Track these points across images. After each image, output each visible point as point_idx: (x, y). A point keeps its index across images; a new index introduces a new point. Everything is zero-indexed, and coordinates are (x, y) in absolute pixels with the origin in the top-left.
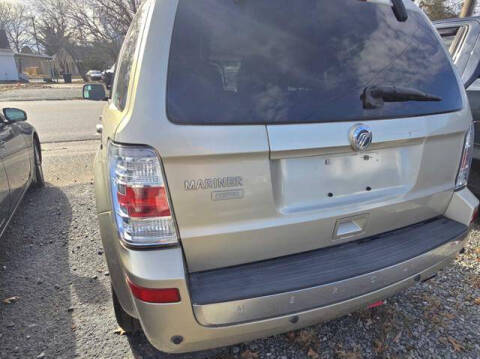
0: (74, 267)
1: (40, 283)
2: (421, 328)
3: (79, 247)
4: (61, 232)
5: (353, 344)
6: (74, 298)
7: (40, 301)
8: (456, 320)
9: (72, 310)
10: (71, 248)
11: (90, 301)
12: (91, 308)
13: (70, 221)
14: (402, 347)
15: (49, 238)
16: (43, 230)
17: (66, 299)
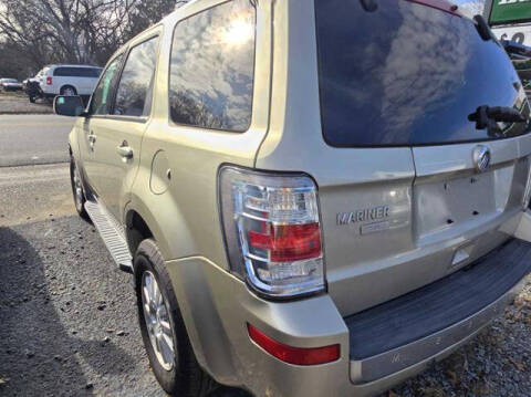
0: (73, 330)
1: (30, 356)
2: (482, 352)
3: (68, 304)
4: (35, 286)
5: (429, 379)
6: (88, 370)
7: (39, 380)
8: (507, 339)
9: (91, 386)
10: (57, 305)
11: (111, 371)
12: (116, 380)
13: (42, 269)
14: (474, 375)
15: (21, 295)
16: (7, 285)
17: (76, 373)
